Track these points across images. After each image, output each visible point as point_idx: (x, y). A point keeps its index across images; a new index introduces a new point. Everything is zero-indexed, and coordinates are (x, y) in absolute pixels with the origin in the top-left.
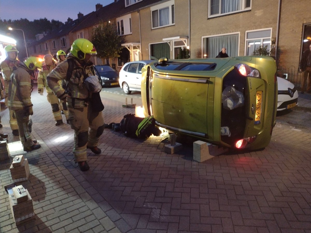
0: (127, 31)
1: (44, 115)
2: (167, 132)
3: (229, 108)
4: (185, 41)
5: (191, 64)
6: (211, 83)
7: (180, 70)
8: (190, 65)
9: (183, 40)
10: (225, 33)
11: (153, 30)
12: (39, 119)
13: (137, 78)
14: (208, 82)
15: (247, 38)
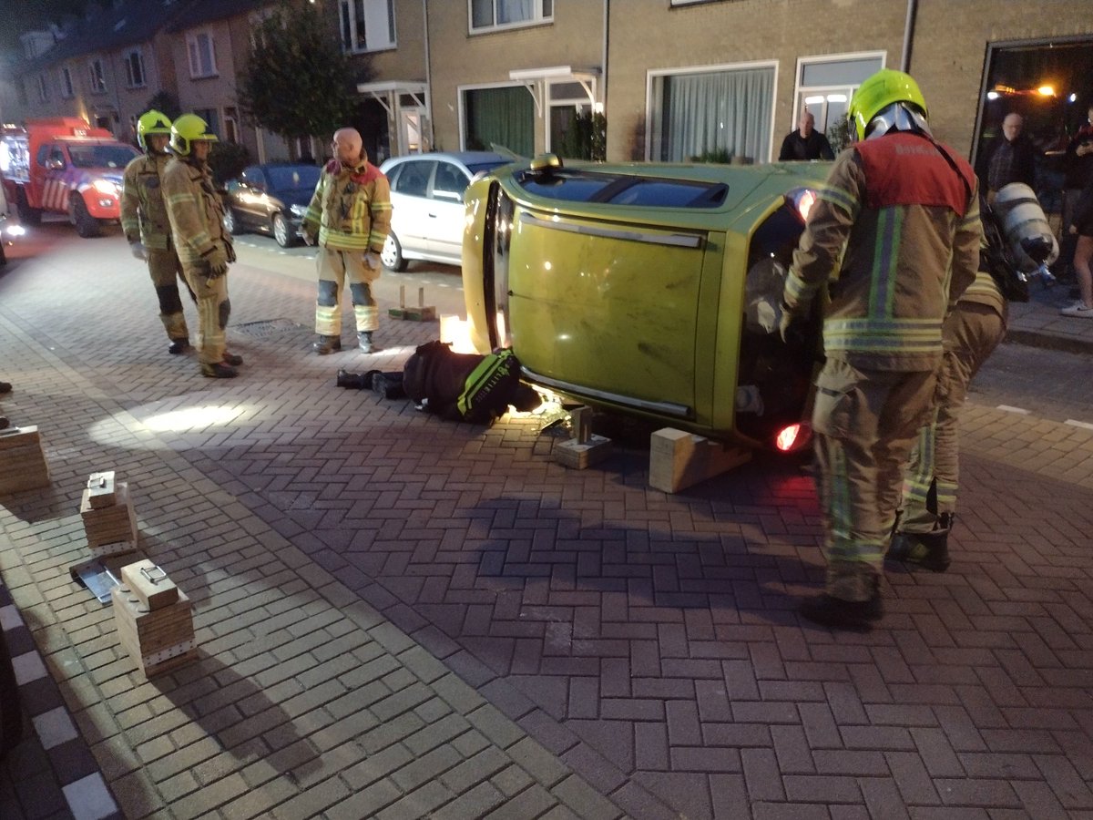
0: (378, 36)
1: (120, 342)
2: (554, 400)
3: (763, 329)
4: (589, 84)
5: (643, 180)
6: (714, 248)
7: (607, 201)
8: (638, 186)
9: (581, 78)
10: (727, 62)
11: (473, 40)
12: (108, 355)
13: (431, 216)
14: (703, 246)
15: (802, 83)
